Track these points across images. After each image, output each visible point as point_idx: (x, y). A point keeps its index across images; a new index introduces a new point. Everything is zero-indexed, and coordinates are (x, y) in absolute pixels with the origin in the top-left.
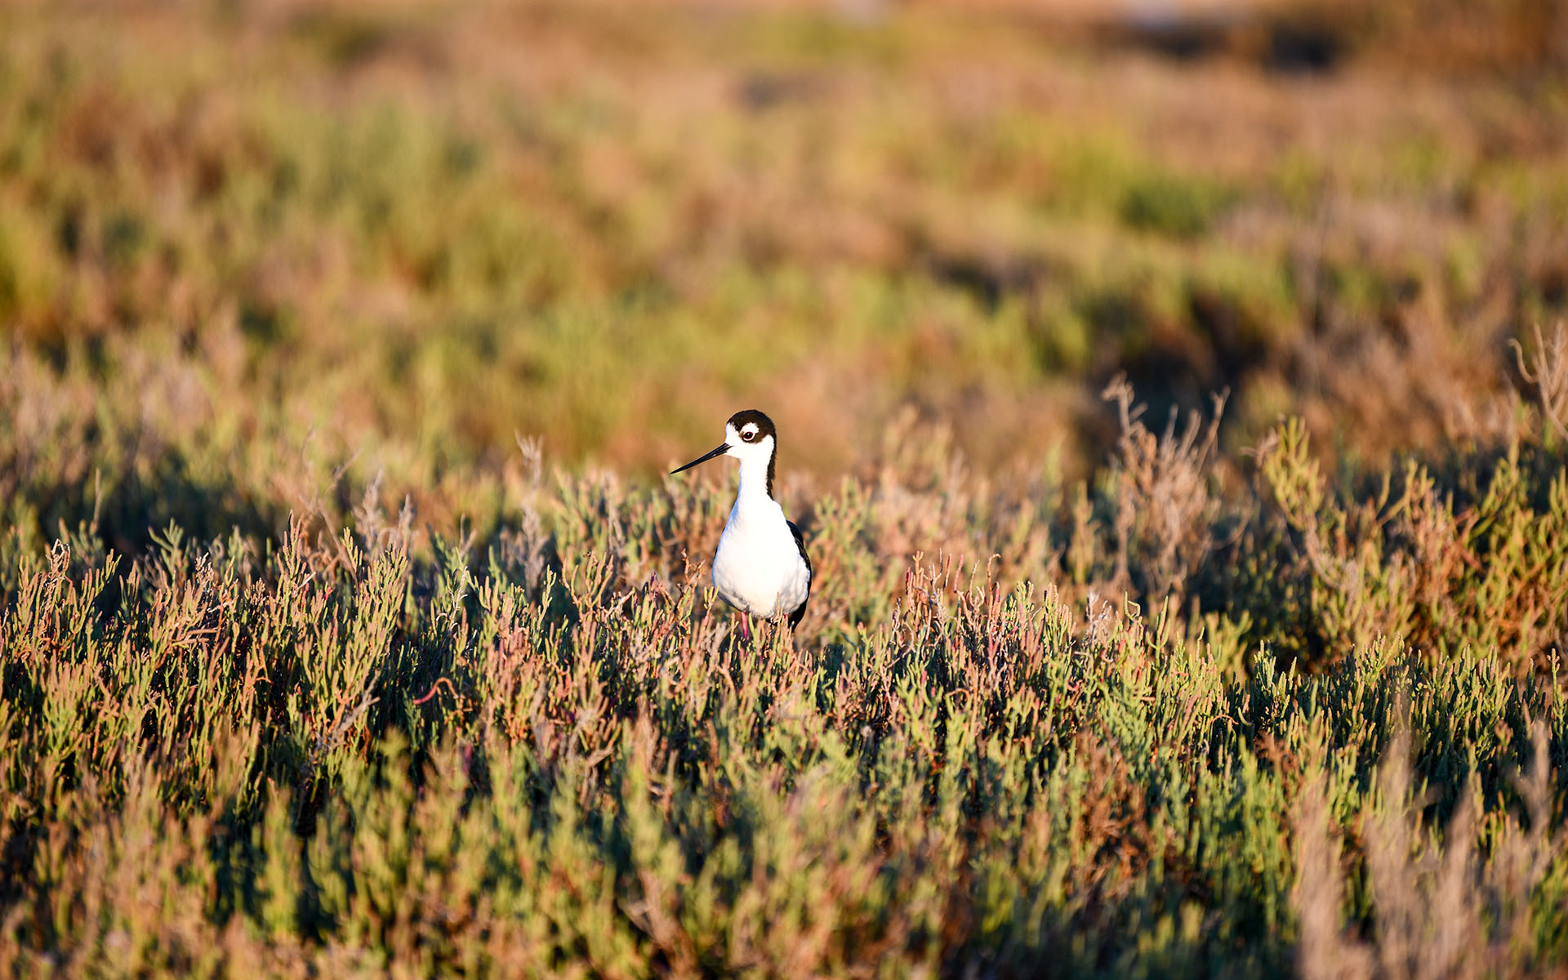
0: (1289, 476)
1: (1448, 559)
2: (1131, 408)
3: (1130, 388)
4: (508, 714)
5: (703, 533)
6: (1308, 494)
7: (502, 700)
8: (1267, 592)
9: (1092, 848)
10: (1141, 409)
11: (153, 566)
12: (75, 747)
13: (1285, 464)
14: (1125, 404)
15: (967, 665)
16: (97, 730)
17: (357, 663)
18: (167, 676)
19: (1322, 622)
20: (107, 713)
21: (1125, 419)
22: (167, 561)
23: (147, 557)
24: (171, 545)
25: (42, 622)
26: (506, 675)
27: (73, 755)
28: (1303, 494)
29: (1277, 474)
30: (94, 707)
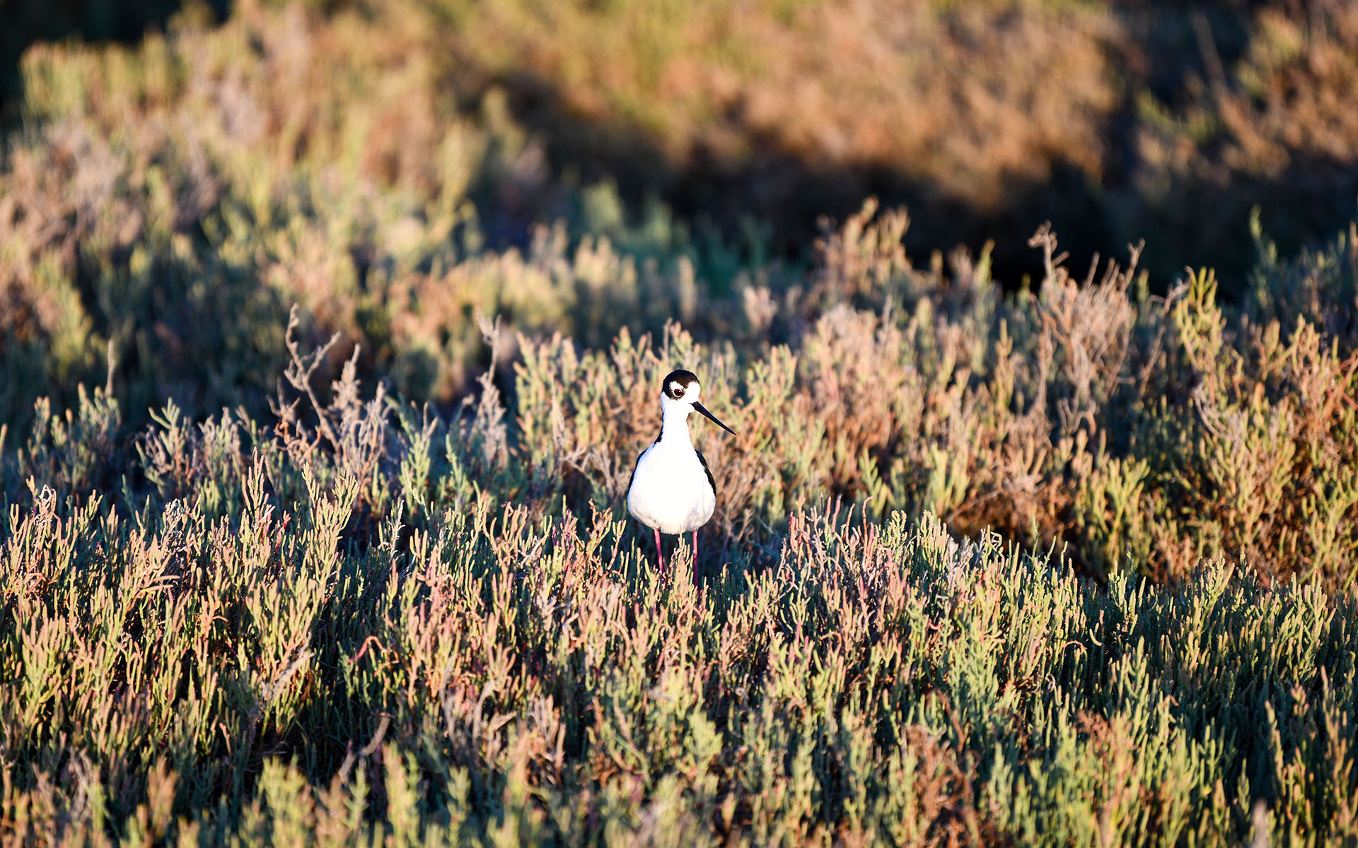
0: (1194, 322)
1: (1330, 402)
2: (1054, 256)
3: (1053, 237)
4: (428, 670)
5: (646, 399)
6: (1209, 339)
7: (423, 657)
8: (1165, 432)
9: (925, 824)
10: (1064, 256)
11: (153, 443)
12: (54, 692)
13: (1192, 311)
14: (1048, 251)
15: (841, 606)
16: (74, 675)
17: (300, 614)
18: (141, 609)
19: (1210, 469)
20: (82, 659)
21: (1049, 265)
22: (165, 441)
23: (148, 435)
24: (169, 423)
25: (33, 558)
26: (426, 635)
27: (53, 698)
28: (1205, 339)
29: (1184, 321)
30: (70, 656)
